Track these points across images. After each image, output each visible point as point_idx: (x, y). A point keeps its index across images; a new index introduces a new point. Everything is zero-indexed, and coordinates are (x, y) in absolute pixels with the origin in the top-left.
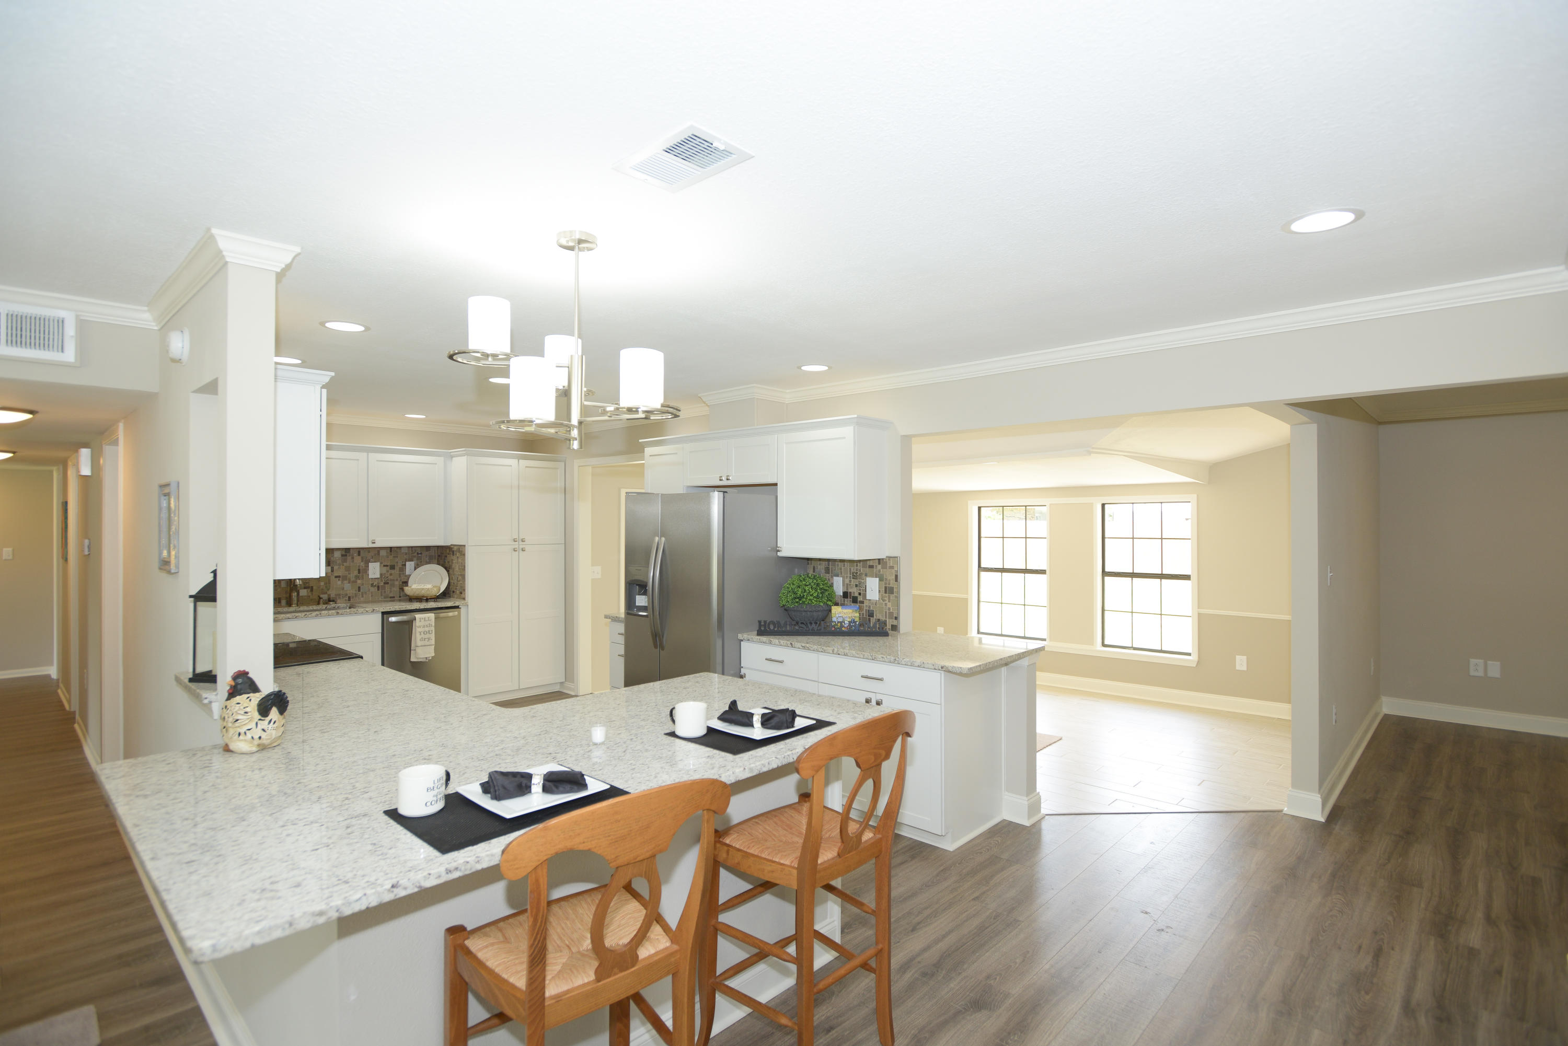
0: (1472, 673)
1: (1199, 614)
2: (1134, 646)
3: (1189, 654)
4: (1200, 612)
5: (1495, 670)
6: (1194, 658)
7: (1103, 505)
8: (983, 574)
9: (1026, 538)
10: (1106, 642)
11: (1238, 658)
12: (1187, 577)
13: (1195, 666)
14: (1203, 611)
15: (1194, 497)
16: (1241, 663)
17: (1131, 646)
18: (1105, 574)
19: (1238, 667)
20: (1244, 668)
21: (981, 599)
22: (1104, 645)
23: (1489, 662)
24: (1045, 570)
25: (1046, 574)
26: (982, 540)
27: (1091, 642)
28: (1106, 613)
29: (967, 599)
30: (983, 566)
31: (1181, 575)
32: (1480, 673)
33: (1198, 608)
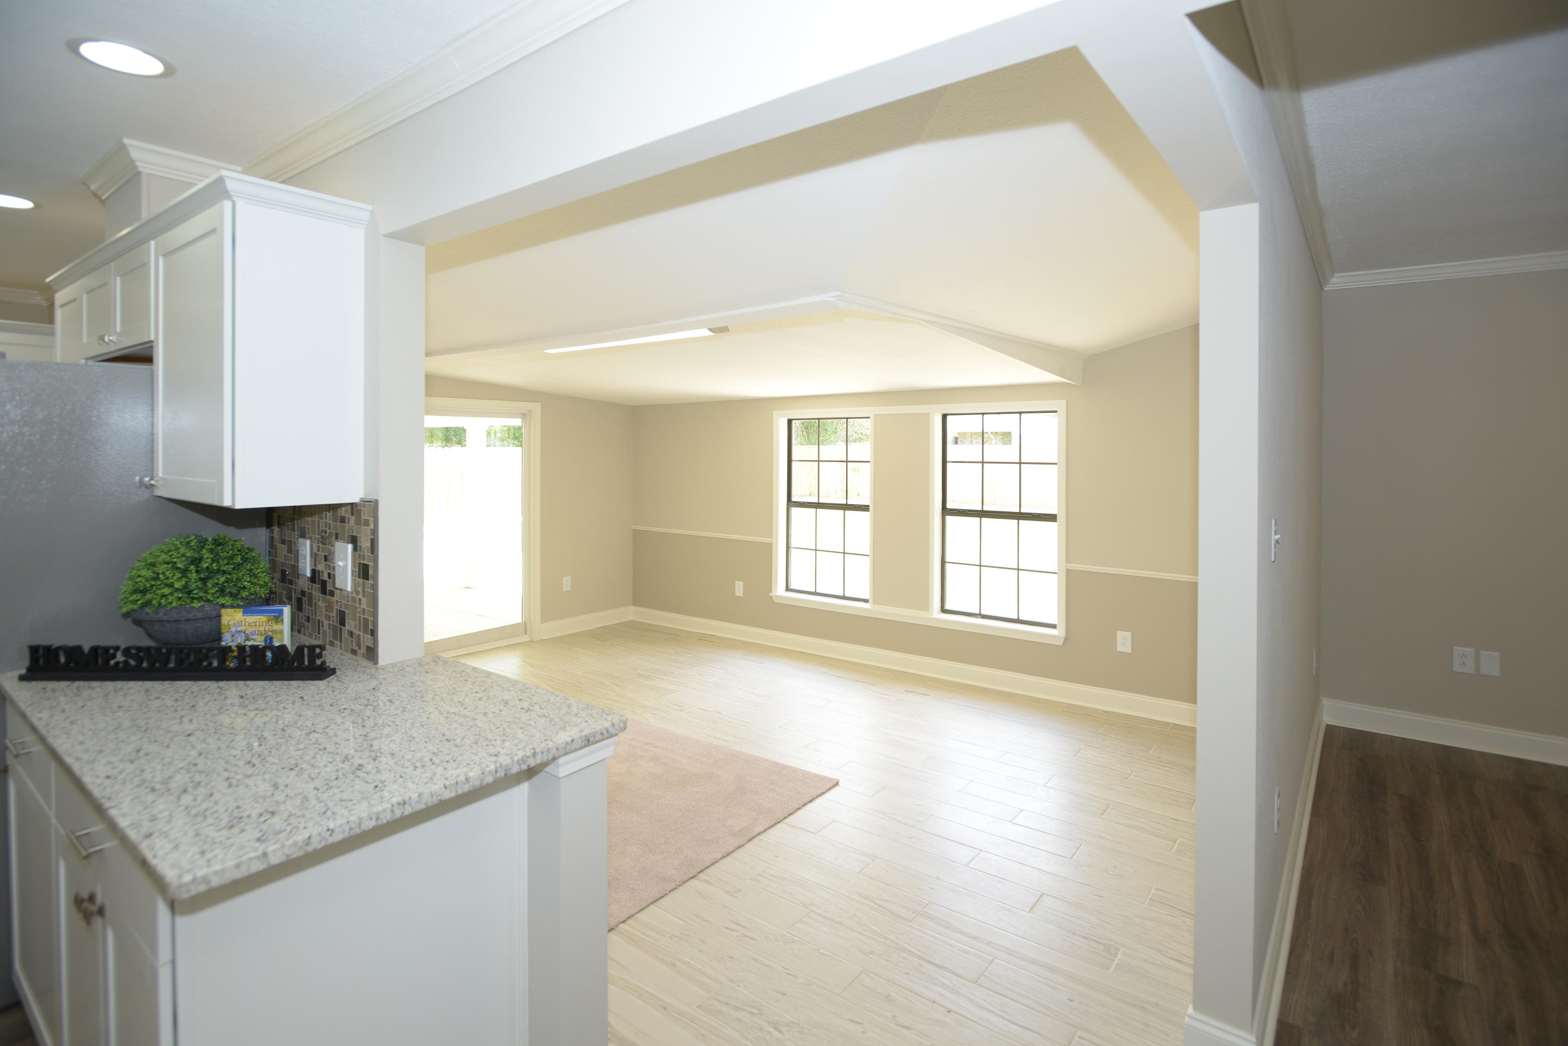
0: (1457, 668)
1: (1068, 572)
2: (983, 613)
3: (1054, 626)
4: (1068, 568)
5: (1491, 664)
6: (1058, 633)
7: (944, 417)
8: (794, 510)
9: (847, 462)
10: (947, 607)
11: (1120, 634)
12: (1052, 518)
13: (1061, 644)
14: (1074, 566)
15: (1060, 405)
16: (1124, 641)
17: (978, 612)
18: (946, 511)
19: (1120, 648)
20: (1128, 649)
21: (793, 543)
22: (944, 610)
23: (1482, 652)
24: (868, 506)
25: (869, 511)
26: (794, 464)
27: (925, 605)
28: (948, 567)
29: (772, 544)
30: (794, 499)
31: (1044, 515)
32: (1470, 669)
33: (1067, 563)
